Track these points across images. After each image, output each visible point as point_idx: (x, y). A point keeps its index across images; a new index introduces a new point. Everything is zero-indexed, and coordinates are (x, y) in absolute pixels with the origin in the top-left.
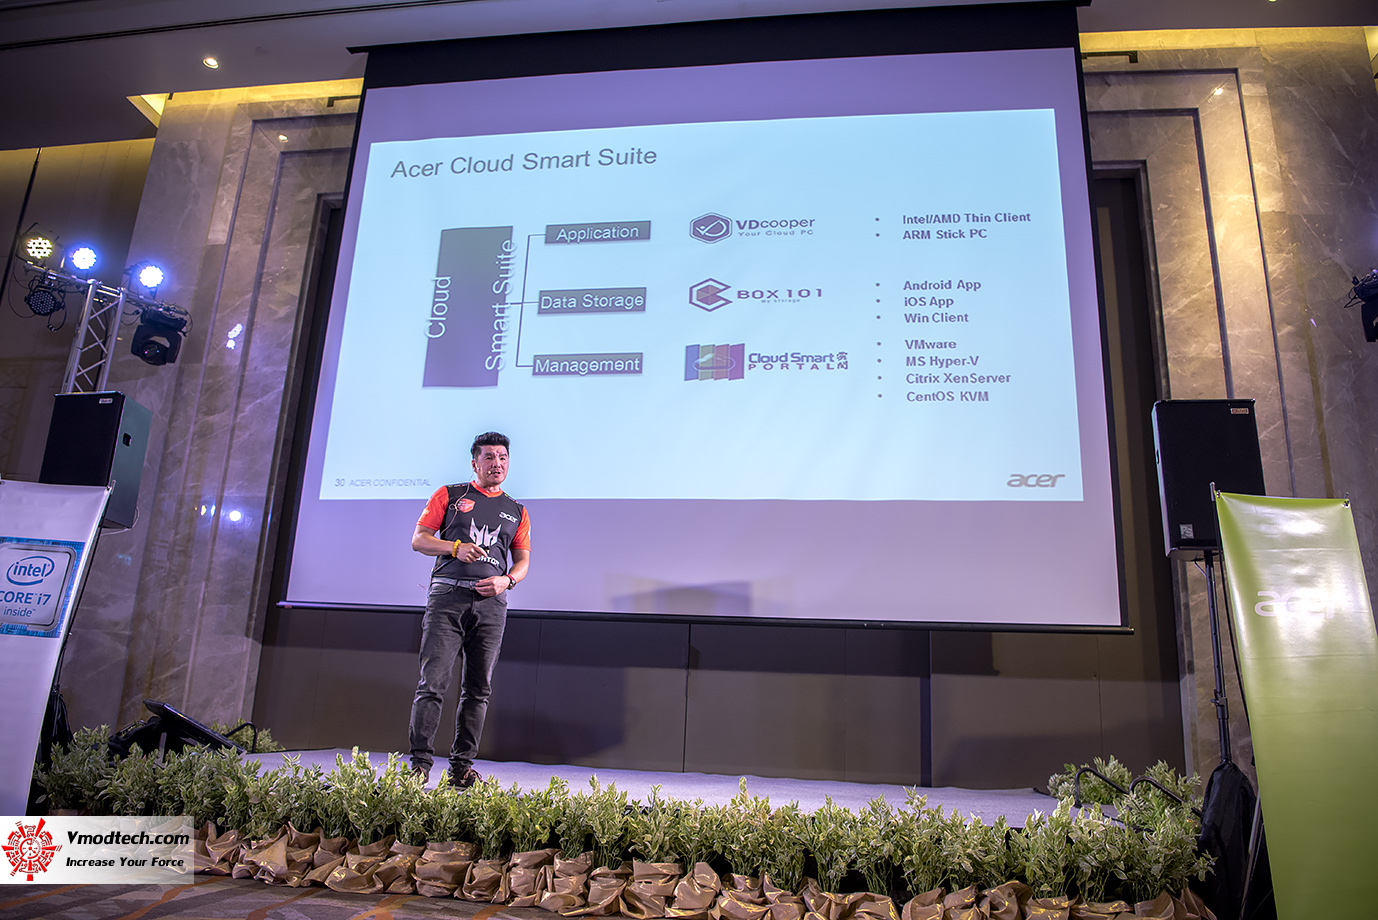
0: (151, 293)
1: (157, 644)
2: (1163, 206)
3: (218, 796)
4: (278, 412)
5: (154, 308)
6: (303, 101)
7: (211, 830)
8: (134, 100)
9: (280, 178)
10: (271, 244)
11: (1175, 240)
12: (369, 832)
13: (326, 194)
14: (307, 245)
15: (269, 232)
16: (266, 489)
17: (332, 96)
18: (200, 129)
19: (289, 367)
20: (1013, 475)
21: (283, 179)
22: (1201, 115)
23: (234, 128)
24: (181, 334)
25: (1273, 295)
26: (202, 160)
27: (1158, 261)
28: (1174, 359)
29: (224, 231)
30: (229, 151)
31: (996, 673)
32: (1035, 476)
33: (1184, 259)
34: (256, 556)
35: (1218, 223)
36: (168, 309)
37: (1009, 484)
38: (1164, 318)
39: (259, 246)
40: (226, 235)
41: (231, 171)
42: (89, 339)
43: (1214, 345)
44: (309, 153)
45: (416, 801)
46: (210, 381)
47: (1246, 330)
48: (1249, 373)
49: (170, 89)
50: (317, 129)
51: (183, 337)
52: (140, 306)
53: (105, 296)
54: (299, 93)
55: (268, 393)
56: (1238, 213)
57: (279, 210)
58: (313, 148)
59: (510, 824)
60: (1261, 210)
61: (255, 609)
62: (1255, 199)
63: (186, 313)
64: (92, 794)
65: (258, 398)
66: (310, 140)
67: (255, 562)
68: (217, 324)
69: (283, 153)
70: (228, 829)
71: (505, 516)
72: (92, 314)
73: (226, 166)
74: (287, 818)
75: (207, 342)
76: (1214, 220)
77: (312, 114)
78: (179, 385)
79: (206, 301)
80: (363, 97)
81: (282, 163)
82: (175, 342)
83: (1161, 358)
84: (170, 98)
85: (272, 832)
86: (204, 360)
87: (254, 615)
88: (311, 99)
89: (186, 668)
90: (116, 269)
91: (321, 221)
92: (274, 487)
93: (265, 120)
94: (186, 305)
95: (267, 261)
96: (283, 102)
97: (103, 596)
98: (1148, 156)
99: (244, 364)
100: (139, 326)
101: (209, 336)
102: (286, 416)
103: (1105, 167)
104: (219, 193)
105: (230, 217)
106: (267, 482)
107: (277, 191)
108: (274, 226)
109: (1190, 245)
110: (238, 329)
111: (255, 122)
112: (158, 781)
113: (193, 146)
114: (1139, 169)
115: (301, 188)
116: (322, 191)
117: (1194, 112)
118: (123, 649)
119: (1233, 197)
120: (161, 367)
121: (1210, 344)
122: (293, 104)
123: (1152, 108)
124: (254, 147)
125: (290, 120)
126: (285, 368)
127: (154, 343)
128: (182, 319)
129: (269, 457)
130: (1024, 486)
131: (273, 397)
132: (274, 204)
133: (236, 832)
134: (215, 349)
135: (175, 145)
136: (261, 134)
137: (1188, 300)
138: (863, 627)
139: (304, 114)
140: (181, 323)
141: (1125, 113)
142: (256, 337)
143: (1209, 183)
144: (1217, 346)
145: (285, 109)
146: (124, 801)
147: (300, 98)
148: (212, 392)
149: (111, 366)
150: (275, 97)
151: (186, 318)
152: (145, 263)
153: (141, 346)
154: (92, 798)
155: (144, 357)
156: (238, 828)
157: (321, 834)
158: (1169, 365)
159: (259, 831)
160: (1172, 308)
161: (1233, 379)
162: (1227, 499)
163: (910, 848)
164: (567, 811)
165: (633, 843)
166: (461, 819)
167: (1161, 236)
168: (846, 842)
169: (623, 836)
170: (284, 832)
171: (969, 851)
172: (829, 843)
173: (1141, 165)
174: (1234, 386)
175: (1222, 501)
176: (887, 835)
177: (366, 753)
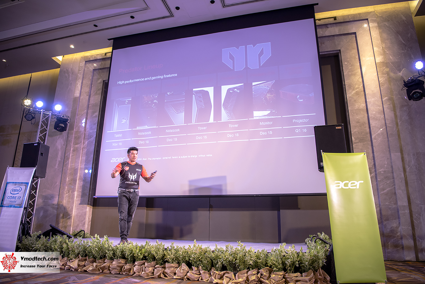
0: (59, 112)
1: (64, 210)
2: (346, 63)
3: (62, 248)
4: (94, 143)
5: (60, 116)
6: (98, 55)
8: (53, 58)
9: (93, 77)
10: (91, 96)
11: (350, 73)
12: (99, 257)
13: (105, 80)
14: (101, 95)
15: (91, 92)
16: (92, 165)
17: (106, 52)
18: (72, 65)
19: (97, 130)
21: (94, 77)
22: (357, 34)
23: (80, 64)
24: (67, 123)
25: (381, 88)
26: (72, 74)
27: (345, 80)
28: (351, 110)
29: (78, 93)
30: (79, 70)
31: (299, 209)
33: (353, 79)
34: (89, 184)
36: (64, 116)
38: (347, 98)
39: (88, 96)
41: (80, 76)
42: (42, 126)
43: (363, 105)
44: (100, 69)
45: (110, 248)
46: (76, 135)
47: (373, 99)
48: (374, 113)
49: (63, 54)
50: (102, 62)
51: (68, 124)
52: (56, 116)
53: (46, 114)
54: (97, 52)
55: (92, 137)
56: (370, 63)
57: (93, 86)
58: (101, 68)
59: (134, 254)
60: (376, 62)
61: (90, 199)
62: (375, 59)
63: (69, 117)
64: (32, 249)
65: (89, 139)
66: (101, 65)
67: (89, 185)
68: (78, 119)
69: (94, 70)
70: (65, 257)
71: (138, 170)
72: (43, 119)
73: (78, 75)
74: (79, 254)
75: (75, 125)
76: (362, 66)
77: (101, 58)
78: (68, 137)
79: (74, 113)
80: (112, 52)
81: (93, 72)
82: (66, 125)
83: (347, 110)
84: (64, 57)
85: (75, 258)
86: (74, 130)
87: (90, 200)
88: (100, 54)
89: (72, 216)
90: (49, 107)
91: (104, 88)
92: (94, 164)
93: (88, 61)
94: (69, 115)
95: (90, 100)
96: (93, 55)
97: (50, 197)
98: (341, 48)
99: (85, 130)
100: (56, 122)
101: (75, 123)
102: (96, 144)
103: (328, 53)
104: (77, 82)
105: (80, 89)
106: (92, 163)
107: (92, 80)
108: (92, 91)
109: (355, 75)
110: (84, 121)
111: (86, 61)
113: (70, 70)
114: (338, 53)
115: (99, 79)
116: (104, 80)
117: (355, 33)
118: (56, 211)
119: (368, 59)
120: (63, 132)
121: (362, 105)
122: (96, 56)
123: (342, 33)
124: (86, 69)
125: (95, 60)
126: (96, 130)
127: (60, 126)
128: (67, 119)
129: (92, 156)
131: (93, 139)
132: (92, 84)
133: (67, 258)
134: (77, 126)
135: (65, 70)
136: (88, 65)
137: (355, 91)
138: (254, 196)
139: (99, 58)
140: (67, 120)
141: (334, 36)
142: (88, 122)
143: (360, 55)
144: (364, 105)
145: (94, 57)
147: (98, 54)
148: (77, 138)
149: (48, 133)
150: (91, 54)
151: (68, 118)
152: (56, 104)
153: (57, 127)
155: (57, 130)
157: (87, 258)
158: (349, 112)
159: (72, 257)
160: (350, 94)
161: (369, 115)
162: (326, 155)
163: (237, 258)
164: (148, 250)
165: (166, 258)
166: (122, 253)
167: (346, 72)
168: (220, 257)
169: (164, 256)
170: (79, 257)
171: (252, 258)
172: (217, 256)
173: (339, 51)
174: (370, 117)
175: (325, 155)
176: (231, 255)
177: (98, 236)
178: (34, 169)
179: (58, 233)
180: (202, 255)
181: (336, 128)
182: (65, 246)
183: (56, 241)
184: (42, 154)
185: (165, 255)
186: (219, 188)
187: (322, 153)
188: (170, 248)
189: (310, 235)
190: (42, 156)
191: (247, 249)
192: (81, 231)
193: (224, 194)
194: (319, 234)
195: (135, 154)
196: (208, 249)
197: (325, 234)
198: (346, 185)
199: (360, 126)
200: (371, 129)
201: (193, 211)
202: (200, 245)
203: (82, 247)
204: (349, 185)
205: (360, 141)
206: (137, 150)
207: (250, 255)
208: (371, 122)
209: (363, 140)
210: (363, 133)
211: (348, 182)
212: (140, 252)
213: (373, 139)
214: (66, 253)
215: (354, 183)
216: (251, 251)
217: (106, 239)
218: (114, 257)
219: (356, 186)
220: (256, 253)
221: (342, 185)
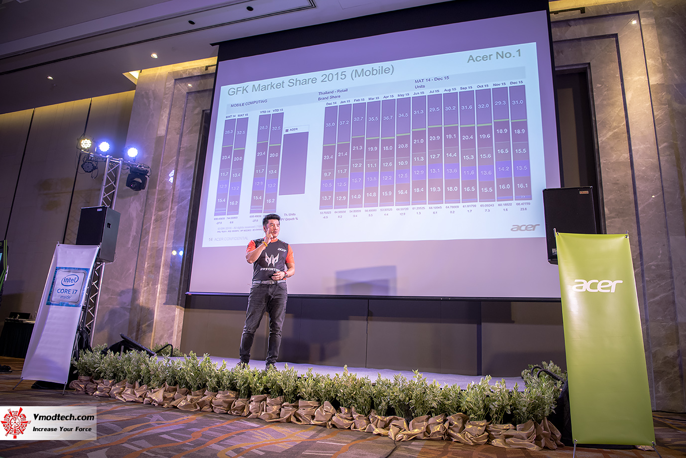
0: (134, 159)
1: (141, 311)
2: (599, 85)
3: (139, 371)
4: (188, 209)
5: (135, 166)
6: (195, 69)
7: (137, 384)
8: (125, 74)
9: (187, 104)
10: (184, 134)
11: (605, 102)
12: (195, 386)
13: (206, 110)
14: (198, 134)
15: (183, 129)
16: (183, 243)
17: (207, 65)
18: (153, 85)
19: (192, 188)
20: (513, 226)
21: (188, 105)
22: (619, 37)
23: (167, 84)
24: (146, 176)
25: (657, 127)
26: (154, 99)
27: (596, 113)
28: (604, 163)
30: (165, 94)
31: (513, 322)
32: (525, 225)
33: (610, 112)
34: (180, 273)
35: (628, 92)
36: (141, 166)
37: (512, 230)
38: (599, 143)
39: (179, 135)
40: (165, 131)
41: (166, 102)
42: (108, 182)
43: (625, 154)
44: (198, 92)
45: (213, 374)
46: (160, 196)
47: (642, 147)
48: (644, 168)
49: (140, 68)
50: (202, 81)
51: (148, 178)
52: (129, 165)
53: (114, 162)
54: (193, 65)
55: (184, 200)
56: (638, 86)
57: (187, 119)
58: (200, 90)
59: (250, 383)
60: (651, 84)
62: (648, 78)
63: (149, 167)
64: (94, 370)
65: (179, 203)
66: (199, 86)
67: (180, 275)
68: (162, 171)
69: (188, 93)
70: (143, 384)
71: (281, 249)
72: (109, 170)
73: (164, 101)
74: (165, 380)
75: (158, 180)
76: (625, 91)
77: (199, 74)
78: (147, 198)
79: (157, 161)
80: (217, 65)
81: (187, 97)
82: (144, 180)
83: (597, 163)
84: (141, 72)
85: (159, 386)
86: (157, 187)
87: (180, 299)
88: (198, 68)
89: (153, 322)
90: (119, 151)
92: (187, 242)
93: (180, 79)
94: (150, 164)
95: (182, 142)
96: (187, 70)
98: (591, 61)
99: (174, 188)
100: (129, 175)
101: (159, 177)
102: (191, 211)
103: (569, 68)
104: (161, 113)
105: (166, 123)
106: (184, 240)
107: (186, 110)
108: (185, 126)
109: (613, 105)
110: (172, 174)
111: (176, 80)
112: (117, 365)
113: (151, 93)
114: (586, 67)
115: (195, 108)
116: (204, 109)
117: (616, 36)
118: (128, 314)
119: (636, 78)
120: (140, 191)
121: (623, 155)
122: (191, 70)
124: (175, 91)
125: (190, 78)
126: (191, 189)
127: (135, 181)
128: (146, 170)
129: (185, 229)
130: (519, 231)
131: (186, 202)
132: (185, 116)
133: (146, 386)
135: (143, 93)
136: (178, 85)
137: (612, 133)
138: (440, 300)
139: (196, 74)
140: (146, 172)
141: (579, 39)
142: (179, 176)
143: (623, 72)
144: (627, 155)
145: (188, 73)
146: (105, 373)
147: (194, 67)
148: (162, 201)
149: (117, 192)
150: (184, 68)
151: (148, 170)
152: (130, 147)
153: (130, 182)
154: (94, 371)
155: (131, 188)
156: (147, 384)
157: (178, 387)
158: (601, 166)
159: (154, 385)
160: (604, 137)
161: (635, 172)
162: (562, 236)
163: (412, 396)
164: (272, 378)
165: (299, 393)
166: (231, 381)
167: (598, 101)
168: (385, 394)
169: (296, 389)
170: (164, 386)
171: (436, 398)
172: (380, 394)
173: (587, 65)
174: (636, 175)
175: (559, 237)
176: (403, 391)
177: (195, 354)
178: (98, 248)
179: (132, 348)
180: (356, 390)
181: (581, 193)
182: (143, 367)
183: (129, 359)
184: (109, 225)
185: (297, 387)
186: (385, 284)
187: (556, 233)
188: (306, 376)
189: (529, 365)
190: (110, 227)
191: (428, 383)
192: (167, 346)
193: (391, 294)
194: (544, 363)
195: (276, 226)
196: (366, 381)
197: (555, 364)
198: (593, 286)
199: (620, 191)
200: (638, 195)
201: (342, 319)
202: (353, 374)
203: (170, 370)
204: (599, 286)
205: (617, 215)
206: (278, 218)
207: (433, 392)
208: (637, 183)
209: (623, 213)
210: (623, 202)
211: (597, 281)
212: (260, 381)
213: (639, 212)
214: (146, 379)
215: (608, 283)
216: (435, 386)
217: (206, 359)
218: (219, 387)
219: (610, 288)
220: (443, 389)
221: (586, 286)
